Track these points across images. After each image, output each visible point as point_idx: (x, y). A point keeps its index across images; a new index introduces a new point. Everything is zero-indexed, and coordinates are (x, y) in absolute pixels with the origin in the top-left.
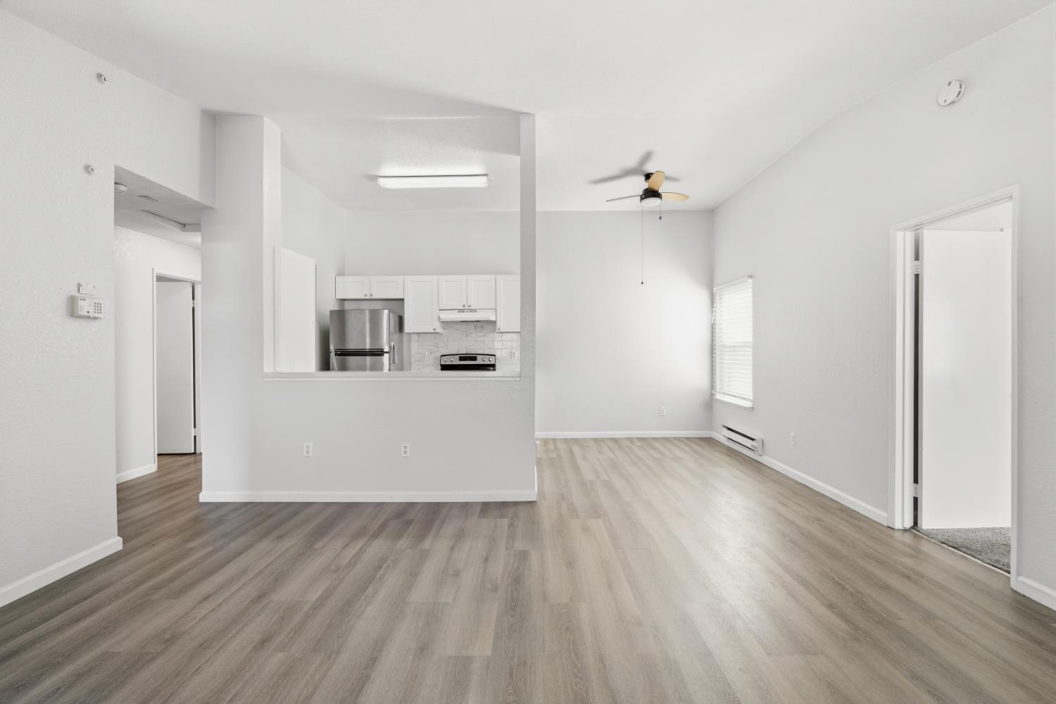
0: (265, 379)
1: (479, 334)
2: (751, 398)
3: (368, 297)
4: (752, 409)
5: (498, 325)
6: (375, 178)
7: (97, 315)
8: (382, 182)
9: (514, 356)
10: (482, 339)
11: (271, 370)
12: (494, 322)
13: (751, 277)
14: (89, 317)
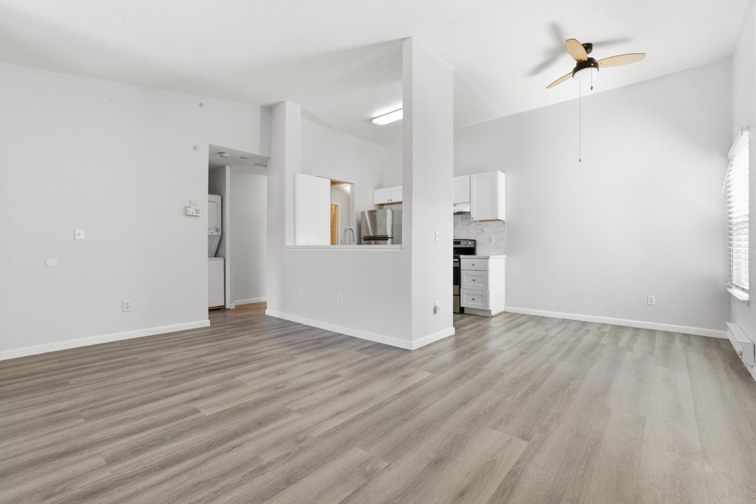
0: (286, 249)
1: (465, 224)
2: (747, 288)
3: (390, 202)
4: (748, 303)
5: (472, 216)
6: (371, 120)
7: (198, 215)
8: (375, 121)
9: (492, 241)
10: (467, 227)
11: (292, 244)
12: (469, 213)
13: (748, 128)
14: (193, 216)
